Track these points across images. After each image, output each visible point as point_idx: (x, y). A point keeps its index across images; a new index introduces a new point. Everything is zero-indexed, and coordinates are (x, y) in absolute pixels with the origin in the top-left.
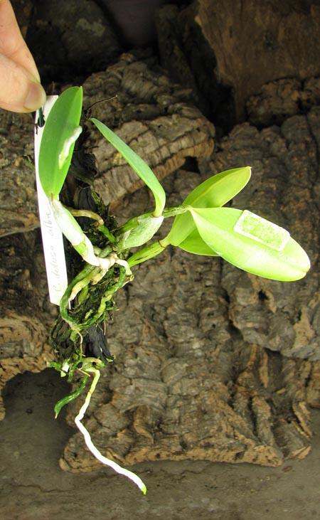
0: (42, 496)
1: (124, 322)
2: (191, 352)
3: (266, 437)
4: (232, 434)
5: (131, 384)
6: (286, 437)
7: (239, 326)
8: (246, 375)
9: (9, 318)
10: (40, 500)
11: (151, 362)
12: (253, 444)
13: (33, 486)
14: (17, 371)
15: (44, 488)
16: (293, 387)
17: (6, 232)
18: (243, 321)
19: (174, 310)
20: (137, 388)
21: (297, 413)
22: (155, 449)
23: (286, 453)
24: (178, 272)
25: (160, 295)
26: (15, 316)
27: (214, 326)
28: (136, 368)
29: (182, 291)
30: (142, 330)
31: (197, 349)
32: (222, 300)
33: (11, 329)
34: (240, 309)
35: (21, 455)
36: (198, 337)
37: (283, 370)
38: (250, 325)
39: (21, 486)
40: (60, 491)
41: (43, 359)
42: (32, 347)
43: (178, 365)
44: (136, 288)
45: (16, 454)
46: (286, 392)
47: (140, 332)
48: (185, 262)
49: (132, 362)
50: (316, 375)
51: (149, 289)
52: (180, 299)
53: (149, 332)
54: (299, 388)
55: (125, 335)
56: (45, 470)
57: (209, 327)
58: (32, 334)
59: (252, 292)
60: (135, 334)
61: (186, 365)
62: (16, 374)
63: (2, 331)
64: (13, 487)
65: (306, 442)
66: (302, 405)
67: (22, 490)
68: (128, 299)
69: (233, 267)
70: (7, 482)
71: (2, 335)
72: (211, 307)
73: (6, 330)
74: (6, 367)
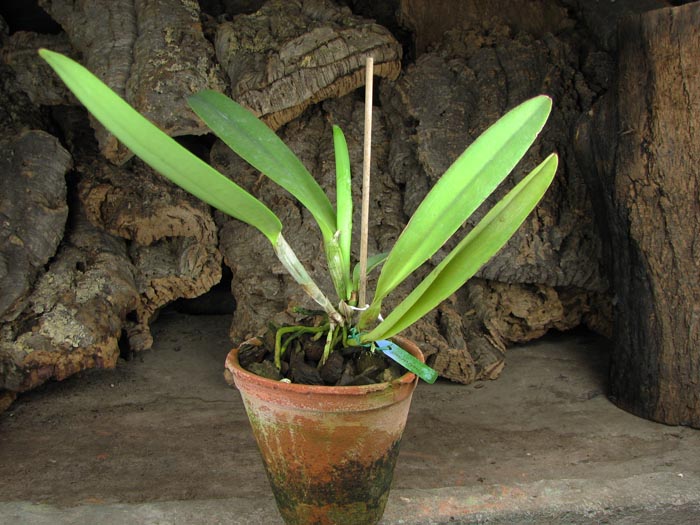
0: (205, 405)
3: (459, 343)
4: (423, 337)
6: (478, 351)
9: (181, 207)
10: (202, 407)
12: (447, 346)
13: (193, 398)
14: (170, 297)
15: (206, 400)
16: (483, 307)
17: (179, 129)
21: (489, 328)
23: (479, 368)
26: (188, 206)
30: (318, 247)
33: (182, 221)
35: (173, 378)
37: (471, 295)
39: (178, 398)
40: (225, 401)
41: (201, 280)
45: (168, 378)
46: (475, 314)
50: (504, 304)
58: (202, 232)
60: (310, 253)
62: (167, 300)
63: (171, 221)
64: (169, 399)
65: (501, 356)
66: (494, 321)
67: (180, 401)
68: (302, 218)
69: (418, 188)
70: (161, 396)
71: (171, 227)
72: (391, 233)
73: (177, 221)
74: (159, 289)
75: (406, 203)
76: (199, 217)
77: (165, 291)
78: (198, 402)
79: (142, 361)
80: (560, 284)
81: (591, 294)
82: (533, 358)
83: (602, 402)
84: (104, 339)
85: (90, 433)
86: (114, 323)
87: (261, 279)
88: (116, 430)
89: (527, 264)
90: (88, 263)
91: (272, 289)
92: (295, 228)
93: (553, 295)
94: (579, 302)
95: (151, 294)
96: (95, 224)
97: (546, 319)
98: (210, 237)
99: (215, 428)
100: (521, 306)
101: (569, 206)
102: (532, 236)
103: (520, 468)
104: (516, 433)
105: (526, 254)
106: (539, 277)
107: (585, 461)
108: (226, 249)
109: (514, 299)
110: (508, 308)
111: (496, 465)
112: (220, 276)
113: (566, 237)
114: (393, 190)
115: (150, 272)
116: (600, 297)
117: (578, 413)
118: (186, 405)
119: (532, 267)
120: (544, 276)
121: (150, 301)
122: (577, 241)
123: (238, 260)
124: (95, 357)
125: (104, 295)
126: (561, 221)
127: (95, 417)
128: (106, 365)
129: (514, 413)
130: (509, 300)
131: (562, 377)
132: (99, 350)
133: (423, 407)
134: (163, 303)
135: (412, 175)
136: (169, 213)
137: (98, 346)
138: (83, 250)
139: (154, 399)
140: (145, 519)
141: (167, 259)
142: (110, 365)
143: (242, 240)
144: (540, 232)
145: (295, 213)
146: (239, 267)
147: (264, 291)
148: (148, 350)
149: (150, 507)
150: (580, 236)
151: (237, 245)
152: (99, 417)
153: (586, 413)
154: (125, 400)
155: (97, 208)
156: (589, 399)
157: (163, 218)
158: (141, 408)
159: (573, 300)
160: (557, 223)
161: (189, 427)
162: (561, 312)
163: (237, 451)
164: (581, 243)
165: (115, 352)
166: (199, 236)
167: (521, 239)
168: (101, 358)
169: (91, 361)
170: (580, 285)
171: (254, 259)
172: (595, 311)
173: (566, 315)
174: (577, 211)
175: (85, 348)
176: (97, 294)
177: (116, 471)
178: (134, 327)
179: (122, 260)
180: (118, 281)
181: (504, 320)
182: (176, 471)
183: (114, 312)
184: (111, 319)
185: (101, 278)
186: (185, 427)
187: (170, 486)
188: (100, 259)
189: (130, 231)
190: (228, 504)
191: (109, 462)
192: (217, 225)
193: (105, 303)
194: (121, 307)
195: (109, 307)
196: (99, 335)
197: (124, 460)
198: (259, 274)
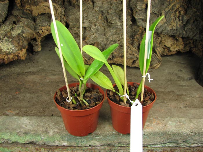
1: (91, 15)
2: (117, 26)
4: (132, 54)
5: (93, 34)
7: (136, 18)
8: (138, 36)
10: (54, 74)
11: (101, 29)
13: (52, 70)
15: (56, 71)
16: (155, 42)
18: (138, 16)
19: (111, 12)
20: (95, 36)
21: (156, 51)
23: (151, 65)
25: (106, 8)
28: (96, 30)
31: (119, 25)
32: (130, 11)
34: (138, 11)
35: (47, 62)
36: (120, 22)
38: (141, 17)
39: (47, 70)
40: (62, 72)
43: (112, 30)
44: (97, 4)
45: (45, 62)
47: (97, 18)
49: (94, 27)
50: (163, 41)
51: (101, 5)
52: (114, 9)
53: (101, 18)
55: (91, 20)
56: (56, 66)
59: (143, 4)
60: (95, 19)
61: (115, 30)
62: (47, 34)
63: (45, 8)
64: (44, 70)
65: (159, 61)
66: (158, 49)
67: (47, 71)
68: (93, 7)
70: (41, 69)
71: (45, 10)
73: (47, 8)
74: (43, 30)
75: (131, 2)
76: (55, 6)
77: (46, 31)
78: (53, 72)
79: (38, 55)
80: (184, 36)
81: (194, 40)
82: (171, 61)
83: (194, 81)
84: (21, 50)
85: (15, 83)
88: (24, 82)
89: (173, 29)
90: (17, 21)
92: (91, 10)
93: (180, 40)
94: (190, 43)
95: (41, 32)
96: (19, 8)
97: (177, 49)
99: (57, 83)
100: (169, 43)
101: (191, 7)
102: (176, 18)
103: (161, 108)
104: (162, 92)
105: (173, 25)
106: (176, 33)
107: (185, 107)
108: (67, 17)
109: (166, 40)
110: (164, 43)
113: (189, 19)
115: (40, 24)
116: (198, 42)
117: (185, 86)
118: (49, 73)
119: (174, 30)
120: (178, 33)
121: (40, 34)
122: (192, 21)
123: (71, 21)
124: (18, 56)
125: (22, 34)
126: (187, 13)
127: (18, 76)
128: (22, 59)
129: (162, 84)
130: (165, 40)
131: (180, 70)
132: (19, 53)
133: (130, 79)
134: (45, 35)
136: (43, 4)
137: (19, 52)
138: (16, 17)
139: (39, 70)
140: (23, 124)
141: (47, 20)
142: (23, 59)
143: (73, 14)
144: (179, 17)
145: (91, 5)
146: (71, 24)
147: (79, 33)
148: (40, 51)
149: (26, 118)
150: (194, 19)
151: (71, 15)
152: (19, 77)
153: (188, 86)
154: (29, 70)
155: (19, 2)
156: (189, 80)
157: (41, 6)
158: (33, 73)
159: (188, 42)
160: (186, 14)
161: (48, 82)
162: (183, 46)
164: (194, 22)
167: (171, 19)
168: (20, 56)
169: (16, 57)
170: (191, 37)
171: (76, 21)
172: (195, 47)
173: (184, 47)
174: (194, 9)
175: (14, 53)
176: (19, 34)
177: (20, 99)
178: (35, 43)
179: (29, 20)
180: (27, 28)
181: (162, 47)
182: (40, 100)
183: (25, 40)
184: (24, 42)
185: (21, 27)
186: (47, 82)
187: (37, 107)
188: (21, 20)
189: (30, 11)
190: (53, 119)
191: (19, 95)
192: (64, 8)
193: (22, 36)
194: (28, 38)
195: (23, 38)
196: (19, 48)
197: (24, 95)
198: (77, 26)
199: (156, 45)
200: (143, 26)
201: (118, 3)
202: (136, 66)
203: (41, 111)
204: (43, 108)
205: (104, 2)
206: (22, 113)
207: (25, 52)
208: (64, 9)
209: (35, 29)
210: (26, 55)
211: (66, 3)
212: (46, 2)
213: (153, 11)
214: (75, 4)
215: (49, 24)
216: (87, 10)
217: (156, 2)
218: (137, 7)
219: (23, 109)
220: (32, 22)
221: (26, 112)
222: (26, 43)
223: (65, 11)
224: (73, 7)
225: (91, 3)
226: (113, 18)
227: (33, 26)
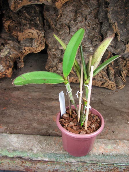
0: (36, 90)
2: (89, 50)
3: (112, 79)
4: (102, 77)
6: (118, 81)
9: (32, 29)
10: (35, 91)
12: (109, 80)
13: (33, 87)
14: (29, 52)
15: (37, 88)
16: (121, 66)
17: (33, 2)
21: (122, 74)
22: (76, 78)
24: (87, 26)
26: (34, 29)
27: (97, 44)
29: (88, 32)
31: (91, 50)
32: (100, 37)
33: (32, 33)
36: (92, 47)
37: (118, 61)
39: (29, 86)
40: (42, 89)
41: (39, 48)
42: (36, 44)
43: (85, 54)
44: (73, 29)
46: (118, 68)
48: (89, 23)
50: (128, 65)
52: (87, 34)
54: (123, 67)
57: (95, 44)
59: (113, 33)
61: (87, 54)
62: (29, 53)
63: (29, 34)
65: (124, 83)
66: (124, 72)
67: (29, 88)
68: (70, 32)
69: (106, 25)
71: (29, 35)
72: (96, 38)
73: (31, 34)
74: (26, 50)
75: (102, 30)
76: (37, 32)
77: (28, 51)
78: (35, 88)
79: (21, 71)
84: (8, 69)
85: (3, 98)
86: (11, 63)
87: (56, 50)
88: (10, 98)
90: (5, 43)
91: (59, 53)
92: (67, 35)
95: (24, 51)
96: (7, 32)
98: (41, 38)
99: (38, 100)
103: (125, 128)
104: (126, 113)
111: (118, 126)
112: (44, 47)
114: (98, 24)
118: (31, 89)
121: (23, 53)
123: (50, 42)
124: (5, 75)
125: (9, 55)
127: (5, 92)
128: (8, 77)
129: (126, 104)
132: (6, 72)
134: (27, 54)
135: (105, 21)
136: (28, 31)
137: (6, 71)
138: (4, 39)
140: (12, 141)
142: (9, 76)
143: (51, 36)
145: (68, 30)
146: (50, 45)
147: (56, 54)
148: (22, 68)
149: (14, 136)
152: (6, 92)
155: (7, 27)
157: (26, 33)
158: (18, 89)
161: (31, 98)
163: (43, 110)
165: (11, 72)
166: (37, 38)
168: (7, 75)
169: (4, 76)
171: (54, 43)
175: (2, 72)
176: (6, 55)
177: (8, 115)
178: (19, 60)
179: (15, 42)
180: (13, 50)
181: (127, 69)
182: (25, 117)
183: (11, 60)
184: (10, 63)
185: (8, 49)
186: (29, 98)
187: (22, 123)
188: (8, 43)
189: (16, 36)
190: (36, 138)
191: (6, 111)
192: (44, 30)
193: (9, 57)
194: (14, 58)
195: (10, 59)
196: (7, 68)
197: (10, 110)
198: (55, 48)
199: (122, 69)
200: (112, 51)
201: (91, 29)
202: (104, 87)
203: (26, 128)
204: (27, 124)
205: (79, 28)
206: (10, 129)
207: (11, 71)
208: (44, 32)
209: (19, 49)
210: (11, 73)
211: (46, 26)
212: (30, 29)
213: (121, 40)
214: (54, 28)
215: (31, 44)
216: (64, 35)
217: (124, 32)
218: (107, 35)
219: (11, 125)
220: (17, 44)
221: (13, 128)
222: (12, 63)
223: (45, 33)
224: (52, 30)
225: (68, 29)
226: (86, 43)
227: (18, 47)
